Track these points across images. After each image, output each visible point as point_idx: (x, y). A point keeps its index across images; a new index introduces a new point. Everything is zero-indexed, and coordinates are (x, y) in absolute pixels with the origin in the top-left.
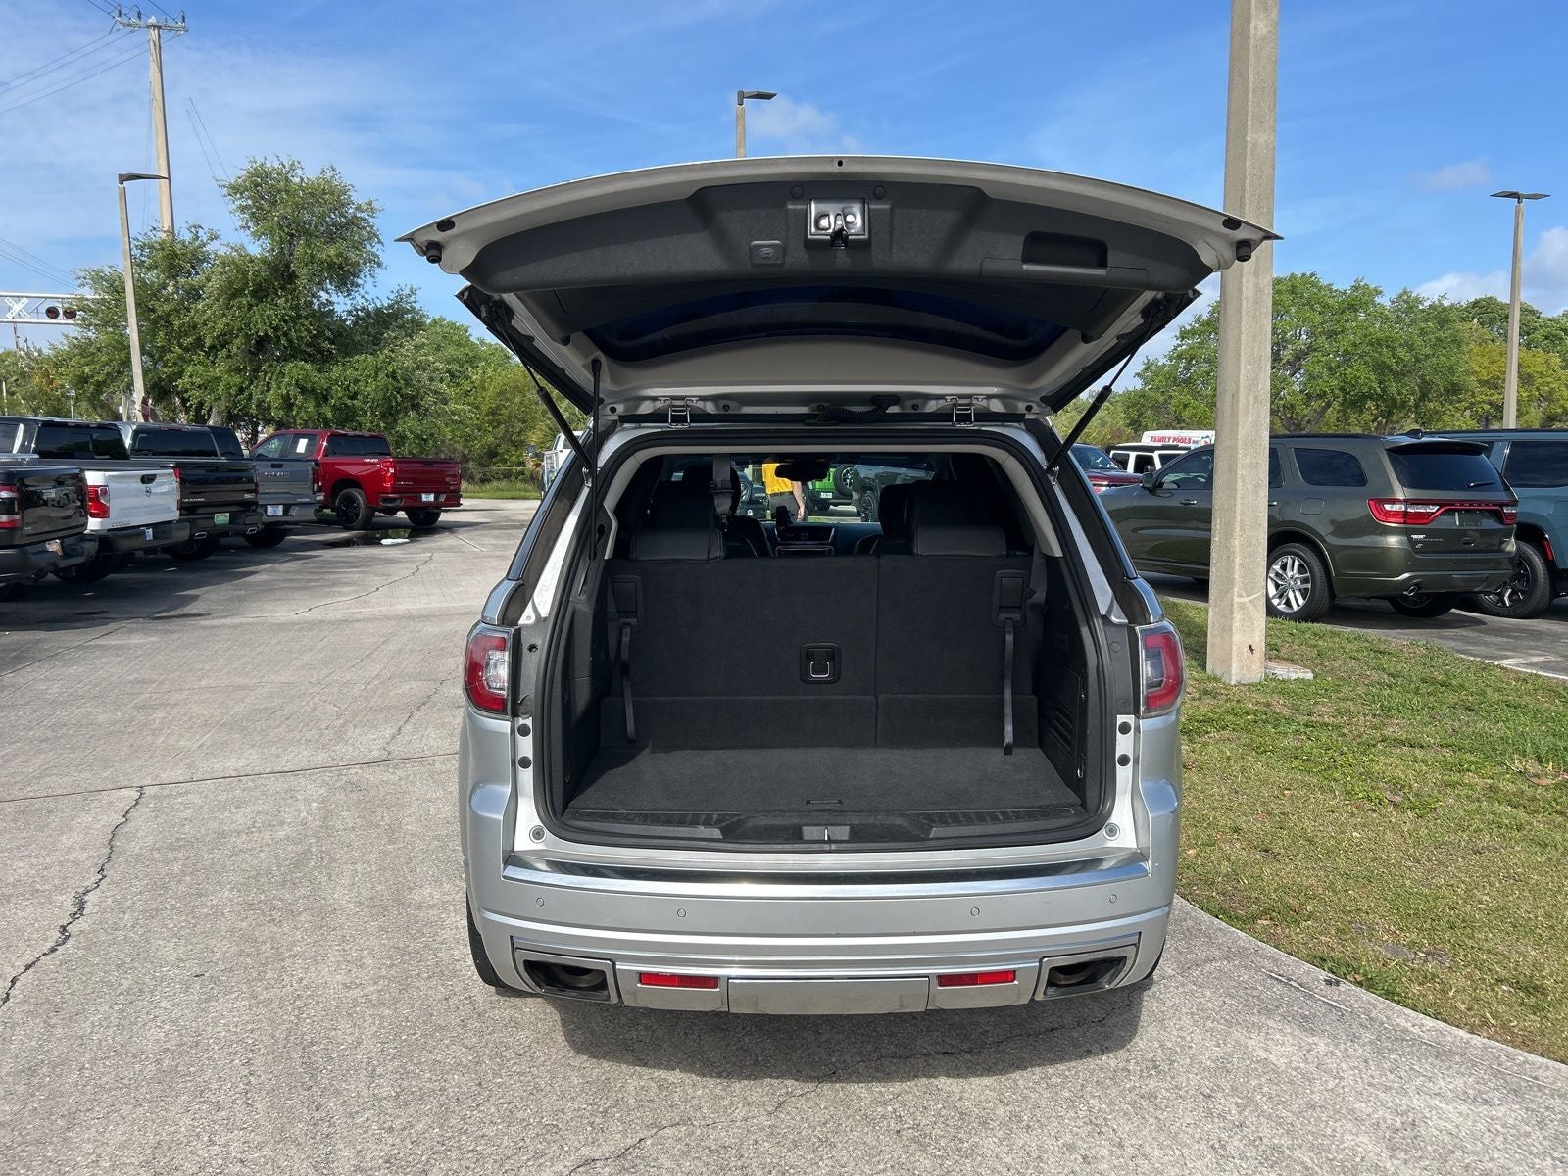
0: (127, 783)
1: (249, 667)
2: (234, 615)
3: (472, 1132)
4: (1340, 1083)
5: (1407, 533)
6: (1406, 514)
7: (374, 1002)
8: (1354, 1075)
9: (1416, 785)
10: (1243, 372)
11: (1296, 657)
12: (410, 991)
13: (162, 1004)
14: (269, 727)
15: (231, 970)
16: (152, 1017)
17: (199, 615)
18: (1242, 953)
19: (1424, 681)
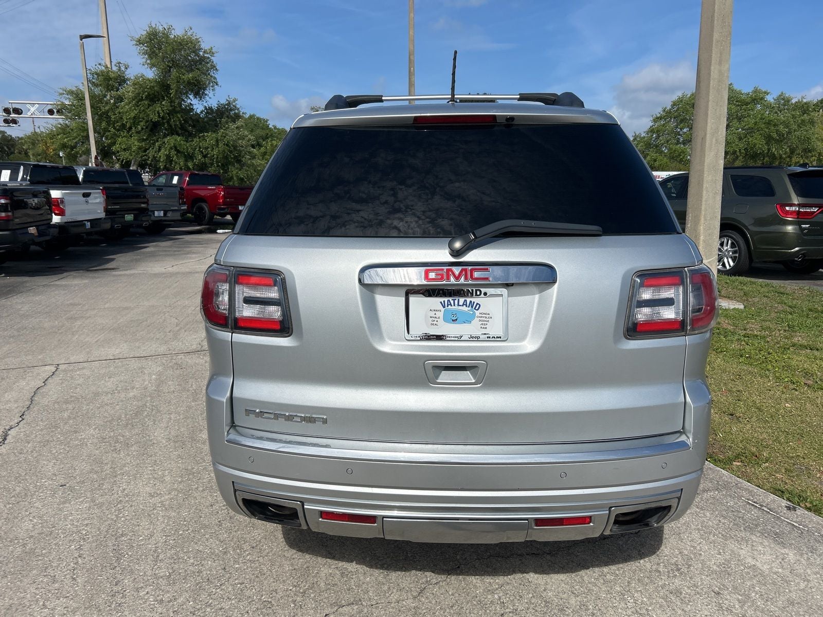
0: (50, 362)
1: (134, 297)
2: (131, 269)
3: (215, 605)
4: (808, 585)
5: (798, 223)
6: (798, 213)
7: (167, 506)
8: (817, 579)
9: (819, 373)
10: (709, 124)
11: (731, 296)
12: (190, 499)
13: (36, 505)
14: (137, 331)
15: (83, 482)
16: (28, 513)
17: (113, 269)
18: (726, 486)
19: (810, 310)
